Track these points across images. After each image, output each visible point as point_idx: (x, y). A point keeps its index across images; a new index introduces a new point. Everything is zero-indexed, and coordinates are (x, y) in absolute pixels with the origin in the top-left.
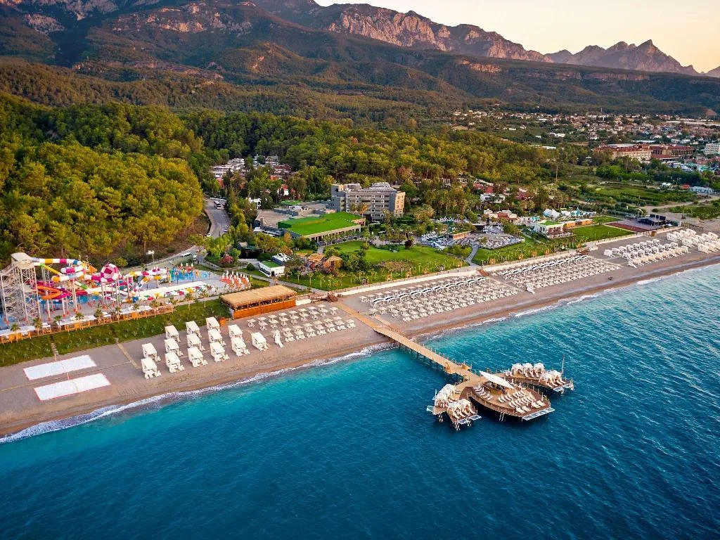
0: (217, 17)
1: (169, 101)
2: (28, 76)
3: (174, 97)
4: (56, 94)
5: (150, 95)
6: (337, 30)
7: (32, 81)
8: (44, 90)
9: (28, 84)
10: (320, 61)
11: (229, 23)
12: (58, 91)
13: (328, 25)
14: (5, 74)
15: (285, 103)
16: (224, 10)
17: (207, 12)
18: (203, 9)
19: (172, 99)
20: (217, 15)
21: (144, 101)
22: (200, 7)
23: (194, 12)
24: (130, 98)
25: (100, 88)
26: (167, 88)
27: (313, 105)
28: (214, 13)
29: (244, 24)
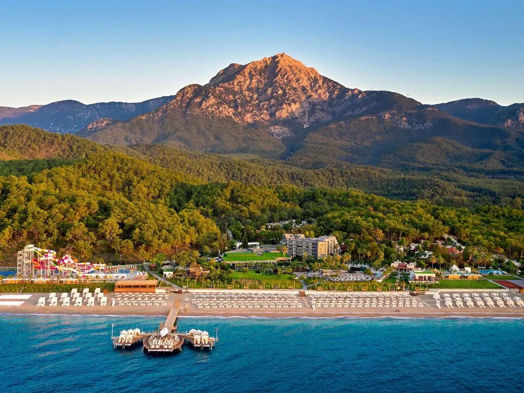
0: (405, 121)
1: (329, 182)
2: (237, 166)
3: (334, 180)
4: (251, 178)
5: (316, 178)
6: (513, 125)
7: (239, 169)
8: (245, 175)
9: (236, 171)
10: (486, 151)
11: (414, 124)
12: (254, 175)
13: (503, 121)
14: (225, 165)
15: (419, 185)
16: (411, 115)
17: (396, 118)
18: (393, 115)
19: (332, 181)
20: (404, 119)
21: (310, 182)
22: (391, 114)
23: (387, 118)
24: (301, 181)
25: (283, 173)
26: (330, 173)
27: (442, 186)
28: (402, 118)
29: (426, 125)
